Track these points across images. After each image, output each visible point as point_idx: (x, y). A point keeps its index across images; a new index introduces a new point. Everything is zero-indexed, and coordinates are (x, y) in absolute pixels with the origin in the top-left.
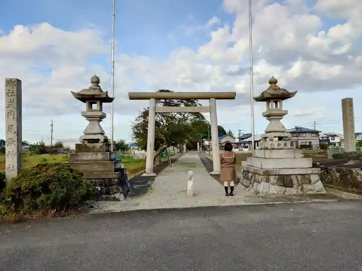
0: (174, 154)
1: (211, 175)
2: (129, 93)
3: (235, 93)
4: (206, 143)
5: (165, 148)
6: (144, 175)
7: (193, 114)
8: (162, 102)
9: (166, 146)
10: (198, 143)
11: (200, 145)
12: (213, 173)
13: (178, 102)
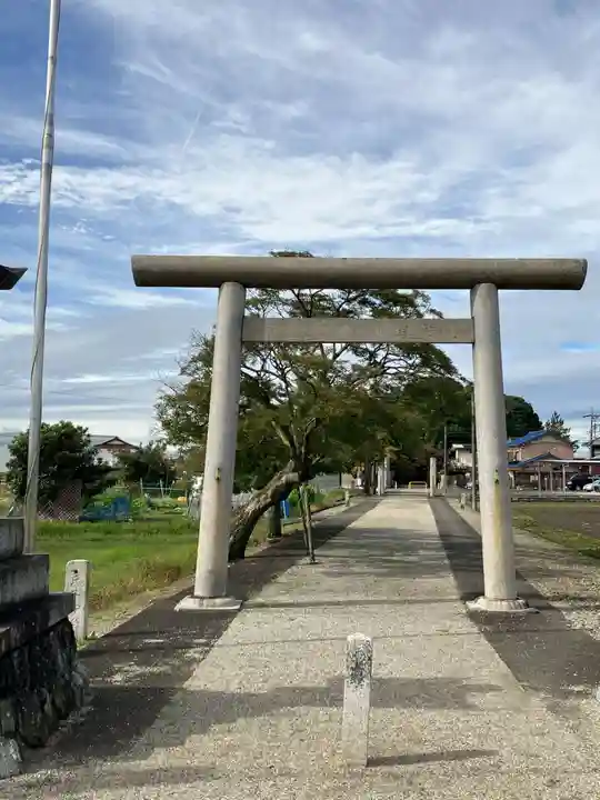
0: (340, 502)
1: (474, 616)
2: (135, 260)
3: (585, 262)
4: (463, 460)
5: (289, 486)
6: (187, 604)
7: (408, 349)
8: (285, 303)
9: (294, 476)
10: (433, 462)
11: (439, 468)
12: (480, 604)
13: (348, 301)
